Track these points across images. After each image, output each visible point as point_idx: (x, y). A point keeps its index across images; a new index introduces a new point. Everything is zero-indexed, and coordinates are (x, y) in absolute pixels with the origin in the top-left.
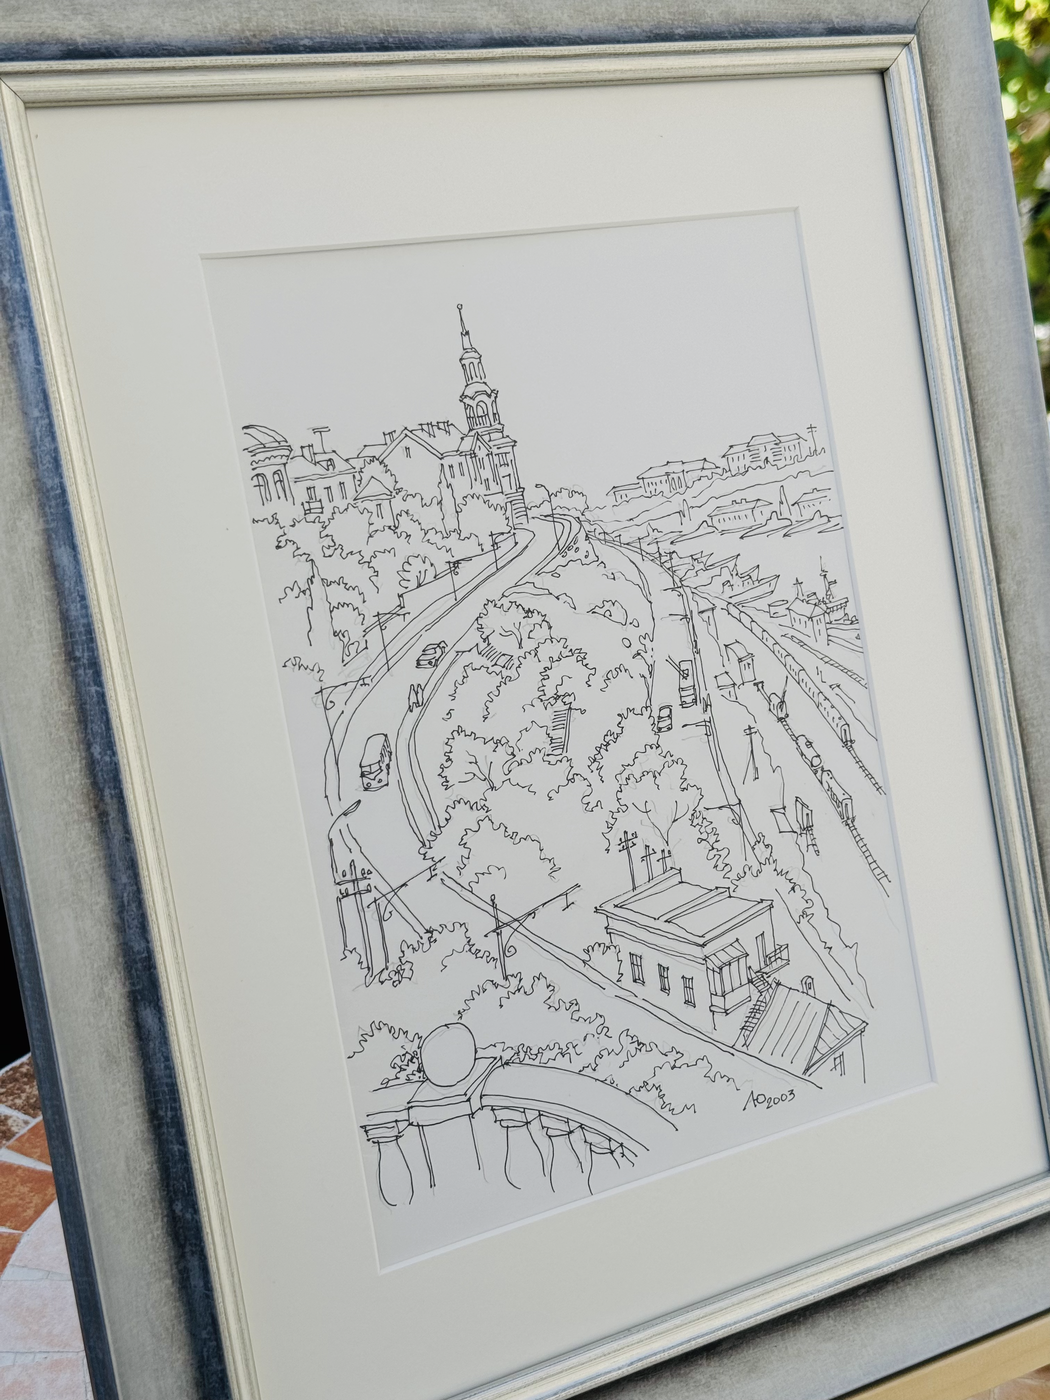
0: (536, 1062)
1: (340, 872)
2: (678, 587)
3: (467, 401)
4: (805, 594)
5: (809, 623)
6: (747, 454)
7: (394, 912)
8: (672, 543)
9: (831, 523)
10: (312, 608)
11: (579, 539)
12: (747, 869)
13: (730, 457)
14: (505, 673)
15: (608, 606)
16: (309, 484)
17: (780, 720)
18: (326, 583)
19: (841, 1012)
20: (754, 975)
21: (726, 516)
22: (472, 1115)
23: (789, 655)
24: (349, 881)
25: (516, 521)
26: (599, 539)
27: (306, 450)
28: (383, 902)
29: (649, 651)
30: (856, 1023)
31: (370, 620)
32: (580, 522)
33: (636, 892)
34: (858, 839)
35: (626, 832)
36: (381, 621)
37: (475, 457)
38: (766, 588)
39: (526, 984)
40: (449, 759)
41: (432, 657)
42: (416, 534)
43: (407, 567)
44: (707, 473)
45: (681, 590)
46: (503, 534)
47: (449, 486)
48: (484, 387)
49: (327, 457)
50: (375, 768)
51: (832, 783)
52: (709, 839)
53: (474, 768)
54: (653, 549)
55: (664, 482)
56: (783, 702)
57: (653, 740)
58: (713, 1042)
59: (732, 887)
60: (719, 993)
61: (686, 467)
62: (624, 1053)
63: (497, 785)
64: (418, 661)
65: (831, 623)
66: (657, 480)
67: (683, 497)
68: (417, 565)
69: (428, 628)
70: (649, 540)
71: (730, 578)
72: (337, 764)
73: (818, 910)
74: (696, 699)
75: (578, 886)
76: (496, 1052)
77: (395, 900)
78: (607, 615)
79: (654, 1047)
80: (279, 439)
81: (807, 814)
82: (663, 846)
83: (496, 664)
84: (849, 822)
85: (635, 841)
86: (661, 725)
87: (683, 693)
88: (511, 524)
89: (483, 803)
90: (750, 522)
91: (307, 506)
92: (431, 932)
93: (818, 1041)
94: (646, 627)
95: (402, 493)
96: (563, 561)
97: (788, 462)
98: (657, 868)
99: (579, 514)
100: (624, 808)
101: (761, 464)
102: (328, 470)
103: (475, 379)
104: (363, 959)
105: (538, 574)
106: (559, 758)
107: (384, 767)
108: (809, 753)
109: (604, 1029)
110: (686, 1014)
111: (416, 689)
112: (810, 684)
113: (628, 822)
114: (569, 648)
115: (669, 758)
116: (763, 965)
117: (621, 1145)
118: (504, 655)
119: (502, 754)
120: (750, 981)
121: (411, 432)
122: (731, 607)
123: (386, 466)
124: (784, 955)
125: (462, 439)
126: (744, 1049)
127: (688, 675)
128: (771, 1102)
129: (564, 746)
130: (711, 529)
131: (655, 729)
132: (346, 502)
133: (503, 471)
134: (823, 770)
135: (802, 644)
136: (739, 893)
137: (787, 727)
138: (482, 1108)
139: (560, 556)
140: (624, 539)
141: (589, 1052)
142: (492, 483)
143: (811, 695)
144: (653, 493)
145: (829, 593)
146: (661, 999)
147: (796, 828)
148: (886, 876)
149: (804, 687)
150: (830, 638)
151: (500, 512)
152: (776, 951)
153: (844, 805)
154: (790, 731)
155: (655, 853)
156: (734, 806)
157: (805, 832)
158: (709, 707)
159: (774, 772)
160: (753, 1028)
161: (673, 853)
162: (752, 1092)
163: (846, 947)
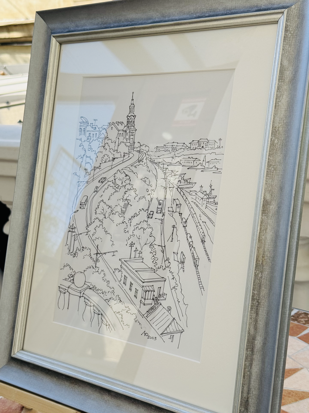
0: (97, 292)
1: (70, 225)
2: (166, 178)
3: (128, 117)
4: (203, 191)
5: (201, 200)
6: (197, 144)
7: (77, 240)
8: (168, 166)
9: (218, 171)
10: (82, 162)
11: (144, 159)
12: (161, 267)
13: (192, 144)
14: (117, 190)
15: (146, 179)
16: (90, 132)
17: (184, 226)
18: (87, 157)
19: (177, 322)
20: (154, 298)
21: (185, 161)
22: (80, 297)
23: (192, 208)
24: (71, 228)
25: (131, 151)
26: (149, 160)
27: (91, 124)
28: (76, 236)
29: (153, 194)
30: (181, 329)
31: (93, 168)
32: (146, 154)
33: (130, 259)
34: (198, 272)
35: (132, 242)
36: (95, 169)
37: (126, 132)
38: (191, 186)
39: (100, 271)
40: (98, 207)
41: (102, 181)
42: (108, 149)
43: (104, 157)
44: (184, 147)
45: (166, 180)
46: (127, 153)
47: (118, 138)
48: (133, 114)
49: (95, 127)
50: (83, 203)
51: (194, 252)
52: (154, 254)
53: (102, 211)
54: (162, 166)
55: (171, 148)
56: (186, 221)
57: (146, 219)
58: (139, 311)
59: (156, 270)
60: (144, 298)
61: (178, 145)
62: (116, 301)
63: (106, 217)
64: (99, 181)
65: (208, 202)
66: (169, 147)
67: (175, 153)
68: (106, 157)
69: (104, 173)
70: (162, 163)
71: (181, 180)
72: (77, 200)
73: (179, 288)
74: (161, 212)
75: (117, 251)
76: (89, 284)
77: (78, 237)
78: (145, 182)
79: (124, 304)
80: (87, 121)
81: (184, 258)
82: (141, 250)
83: (115, 187)
84: (196, 266)
85: (134, 245)
86: (150, 216)
87: (158, 209)
88: (129, 151)
89: (102, 221)
90: (192, 165)
91: (88, 137)
92: (83, 248)
93: (167, 327)
94: (154, 187)
95: (108, 138)
96: (139, 164)
97: (210, 149)
98: (137, 255)
99: (146, 152)
100: (134, 235)
101: (201, 148)
102: (94, 130)
103: (132, 112)
104: (69, 248)
105: (131, 166)
106: (122, 216)
107: (85, 204)
108: (190, 240)
109: (113, 292)
110: (134, 299)
111: (97, 187)
112: (196, 219)
113: (134, 239)
114: (133, 188)
115: (149, 226)
116: (158, 297)
117: (109, 325)
118: (118, 185)
119: (110, 210)
120: (153, 299)
121: (114, 123)
122: (179, 188)
123: (106, 131)
124: (165, 297)
125: (125, 127)
127: (161, 204)
128: (149, 337)
129: (124, 213)
130: (180, 164)
131: (148, 217)
132: (96, 138)
133: (132, 137)
134: (192, 247)
135: (197, 205)
136: (157, 272)
137: (185, 229)
138: (83, 296)
139: (138, 162)
140: (155, 162)
141: (109, 296)
142: (128, 140)
143: (196, 222)
144: (167, 150)
145: (211, 192)
146: (128, 291)
147: (179, 261)
148: (203, 288)
149: (194, 219)
150: (207, 207)
151: (128, 147)
152: (163, 294)
153: (196, 260)
154: (186, 231)
155: (138, 251)
156: (163, 246)
157: (182, 263)
158: (164, 216)
159: (177, 241)
160: (150, 313)
161: (142, 253)
162: (145, 331)
163: (184, 304)
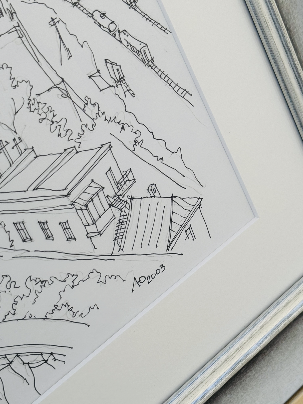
12: (84, 128)
17: (75, 4)
19: (181, 199)
20: (112, 200)
30: (194, 202)
33: (3, 178)
34: (160, 73)
51: (129, 39)
52: (49, 117)
58: (96, 257)
59: (77, 145)
60: (91, 222)
62: (33, 293)
73: (146, 136)
79: (54, 280)
81: (118, 70)
82: (13, 136)
84: (150, 63)
93: (171, 225)
98: (14, 154)
108: (105, 22)
109: (12, 284)
116: (116, 190)
117: (52, 354)
120: (111, 205)
124: (130, 177)
126: (121, 252)
128: (149, 279)
134: (119, 32)
136: (83, 147)
137: (82, 8)
146: (49, 245)
147: (112, 83)
148: (187, 92)
152: (123, 177)
153: (143, 52)
154: (84, 11)
155: (8, 143)
156: (58, 84)
157: (119, 83)
158: (14, 14)
159: (82, 47)
160: (123, 236)
161: (22, 138)
162: (135, 278)
163: (173, 153)
